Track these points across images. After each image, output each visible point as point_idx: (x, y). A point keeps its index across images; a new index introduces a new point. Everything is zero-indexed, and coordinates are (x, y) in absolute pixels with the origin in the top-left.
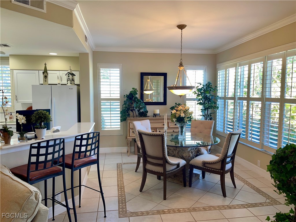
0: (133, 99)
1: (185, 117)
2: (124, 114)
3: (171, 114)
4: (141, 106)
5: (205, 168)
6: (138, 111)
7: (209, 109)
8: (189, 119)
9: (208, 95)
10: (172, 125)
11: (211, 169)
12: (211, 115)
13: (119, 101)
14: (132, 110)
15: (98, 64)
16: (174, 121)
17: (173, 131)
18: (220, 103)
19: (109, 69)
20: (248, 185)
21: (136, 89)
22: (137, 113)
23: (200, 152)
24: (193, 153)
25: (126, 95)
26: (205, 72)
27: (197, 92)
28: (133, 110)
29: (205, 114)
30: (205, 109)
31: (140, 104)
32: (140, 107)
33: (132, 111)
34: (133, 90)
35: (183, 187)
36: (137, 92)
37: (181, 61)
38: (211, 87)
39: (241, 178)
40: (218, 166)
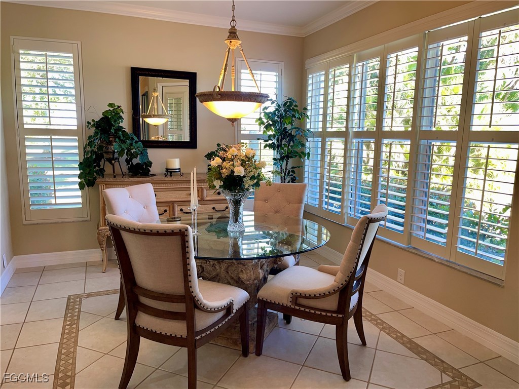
0: (113, 131)
1: (244, 177)
2: (88, 170)
3: (209, 169)
4: (134, 150)
5: (297, 308)
6: (128, 161)
7: (291, 157)
8: (255, 181)
9: (289, 127)
10: (209, 195)
11: (312, 311)
12: (293, 172)
13: (77, 138)
14: (110, 160)
15: (12, 37)
16: (218, 187)
17: (214, 208)
18: (312, 145)
19: (44, 53)
20: (388, 334)
21: (119, 107)
22: (125, 168)
23: (280, 263)
24: (265, 267)
25: (93, 120)
26: (280, 76)
27: (265, 121)
28: (113, 159)
29: (281, 168)
30: (282, 159)
31: (131, 144)
32: (132, 151)
33: (111, 163)
34: (111, 109)
35: (242, 358)
36: (121, 114)
37: (233, 24)
38: (295, 108)
39: (369, 312)
40: (332, 304)
